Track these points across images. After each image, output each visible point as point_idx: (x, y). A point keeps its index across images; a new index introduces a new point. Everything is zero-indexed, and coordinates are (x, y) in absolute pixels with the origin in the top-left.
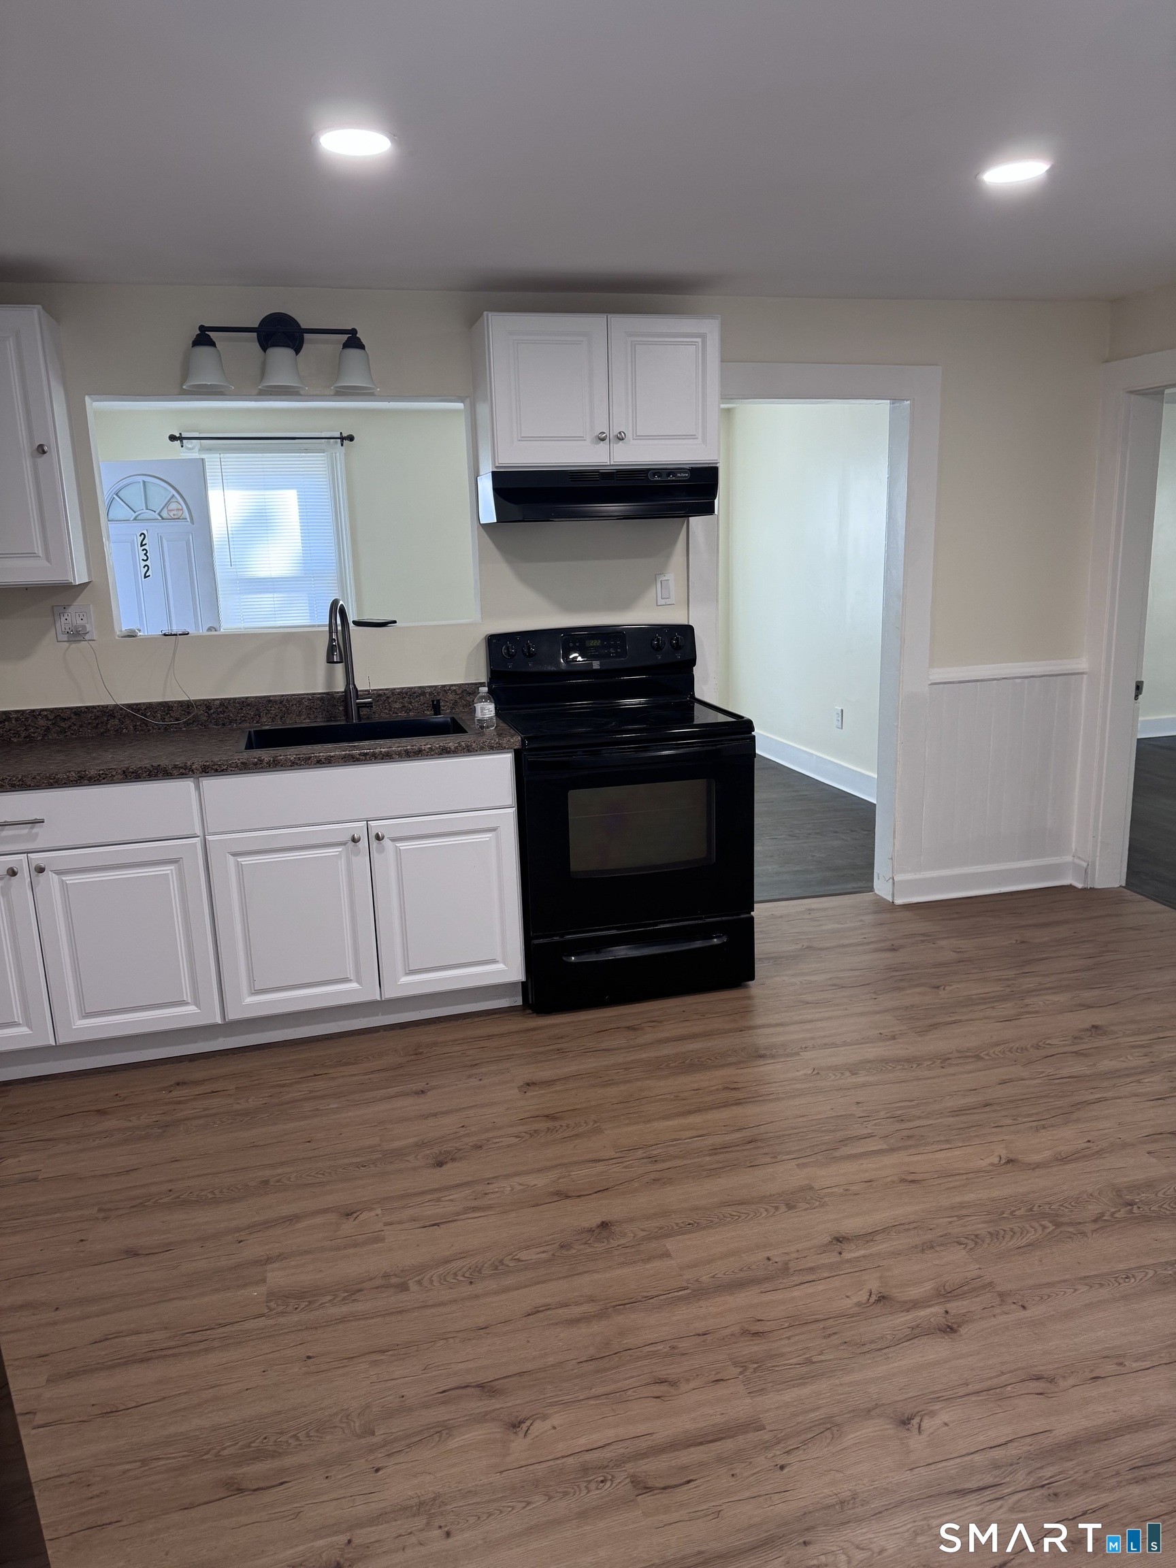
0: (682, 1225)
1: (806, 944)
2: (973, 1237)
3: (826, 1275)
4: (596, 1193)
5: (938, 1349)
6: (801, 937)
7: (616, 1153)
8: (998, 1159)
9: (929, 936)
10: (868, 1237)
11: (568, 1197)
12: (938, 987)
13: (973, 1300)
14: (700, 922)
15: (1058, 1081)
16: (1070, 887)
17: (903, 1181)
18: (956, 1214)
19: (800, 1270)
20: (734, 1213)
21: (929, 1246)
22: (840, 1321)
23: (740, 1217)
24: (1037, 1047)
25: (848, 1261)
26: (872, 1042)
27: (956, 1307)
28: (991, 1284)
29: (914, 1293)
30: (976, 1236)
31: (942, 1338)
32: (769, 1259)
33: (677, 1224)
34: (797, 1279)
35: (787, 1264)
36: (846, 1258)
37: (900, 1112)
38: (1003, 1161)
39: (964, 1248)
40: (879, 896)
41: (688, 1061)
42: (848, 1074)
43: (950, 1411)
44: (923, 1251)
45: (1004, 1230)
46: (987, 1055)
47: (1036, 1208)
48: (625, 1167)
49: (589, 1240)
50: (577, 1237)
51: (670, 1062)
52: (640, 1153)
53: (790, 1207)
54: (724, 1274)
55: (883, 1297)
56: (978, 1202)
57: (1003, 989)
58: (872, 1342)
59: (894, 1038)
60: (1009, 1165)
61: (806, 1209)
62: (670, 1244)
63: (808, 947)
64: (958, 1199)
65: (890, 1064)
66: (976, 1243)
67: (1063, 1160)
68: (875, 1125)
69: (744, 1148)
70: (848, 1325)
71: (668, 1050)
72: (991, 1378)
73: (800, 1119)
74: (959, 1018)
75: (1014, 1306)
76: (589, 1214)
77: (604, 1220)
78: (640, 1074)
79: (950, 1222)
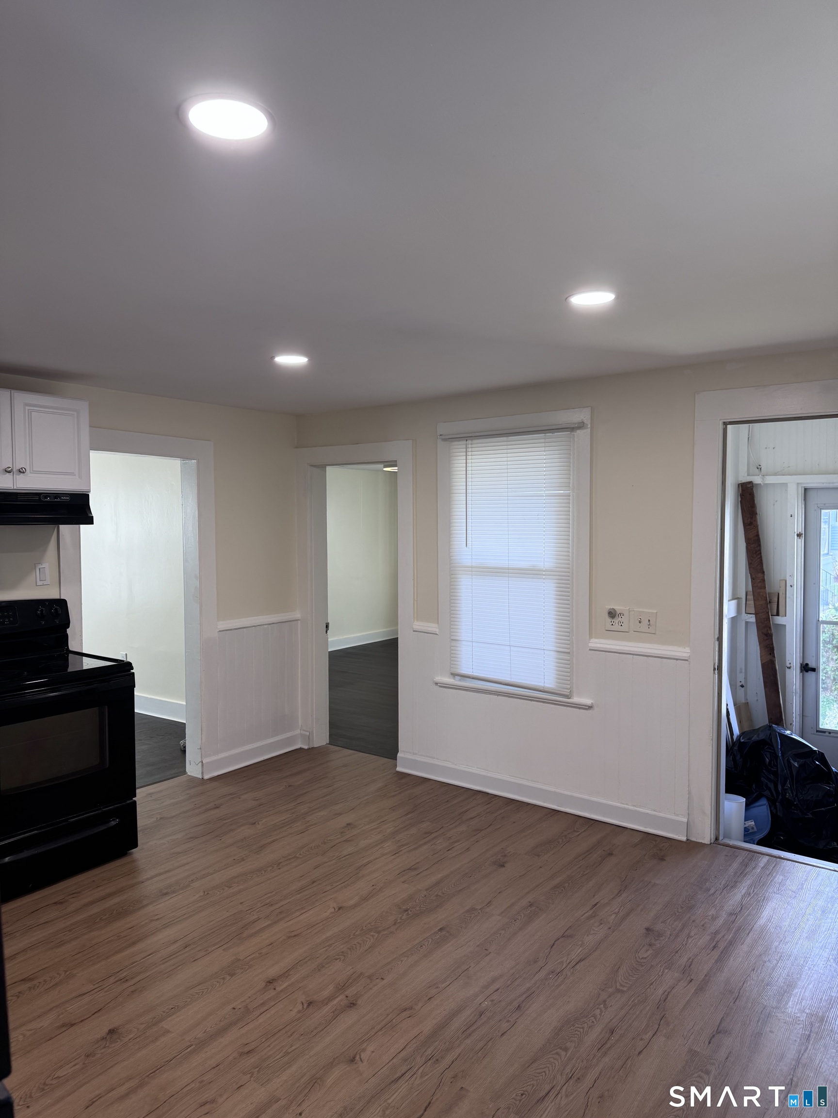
0: (167, 1011)
1: (159, 817)
2: (341, 954)
3: (273, 1004)
4: (93, 1014)
5: (349, 1018)
6: (153, 813)
7: (94, 985)
8: (333, 909)
9: (235, 794)
10: (285, 975)
11: (73, 1025)
12: (254, 823)
13: (357, 985)
14: (100, 811)
15: (344, 858)
16: (301, 749)
17: (289, 937)
18: (327, 944)
19: (256, 1007)
20: (198, 991)
21: (320, 967)
22: (294, 1025)
23: (203, 992)
24: (325, 843)
25: (281, 991)
26: (232, 866)
27: (350, 992)
28: (361, 974)
29: (326, 993)
30: (342, 952)
31: (351, 1010)
32: (234, 1008)
33: (164, 1012)
34: (257, 1013)
35: (247, 1007)
36: (279, 990)
37: (268, 901)
38: (337, 910)
39: (340, 961)
40: (191, 776)
41: (114, 912)
42: (227, 888)
43: (371, 1045)
44: (319, 970)
45: (355, 945)
46: (300, 855)
47: (364, 928)
48: (106, 992)
49: (106, 1044)
50: (97, 1046)
51: (102, 916)
52: (112, 980)
53: (232, 975)
54: (211, 1027)
55: (311, 1003)
56: (335, 935)
57: (291, 815)
58: (316, 1028)
59: (243, 860)
60: (341, 910)
61: (242, 973)
62: (165, 1025)
63: (161, 818)
64: (324, 937)
65: (249, 875)
66: (344, 956)
67: (366, 899)
68: (258, 912)
69: (185, 951)
70: (299, 1025)
71: (95, 910)
72: (383, 1020)
73: (212, 923)
74: (275, 838)
75: (378, 980)
76: (98, 1028)
77: (109, 1029)
78: (84, 930)
79: (326, 950)
